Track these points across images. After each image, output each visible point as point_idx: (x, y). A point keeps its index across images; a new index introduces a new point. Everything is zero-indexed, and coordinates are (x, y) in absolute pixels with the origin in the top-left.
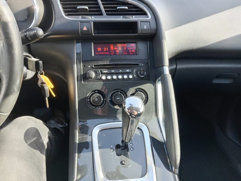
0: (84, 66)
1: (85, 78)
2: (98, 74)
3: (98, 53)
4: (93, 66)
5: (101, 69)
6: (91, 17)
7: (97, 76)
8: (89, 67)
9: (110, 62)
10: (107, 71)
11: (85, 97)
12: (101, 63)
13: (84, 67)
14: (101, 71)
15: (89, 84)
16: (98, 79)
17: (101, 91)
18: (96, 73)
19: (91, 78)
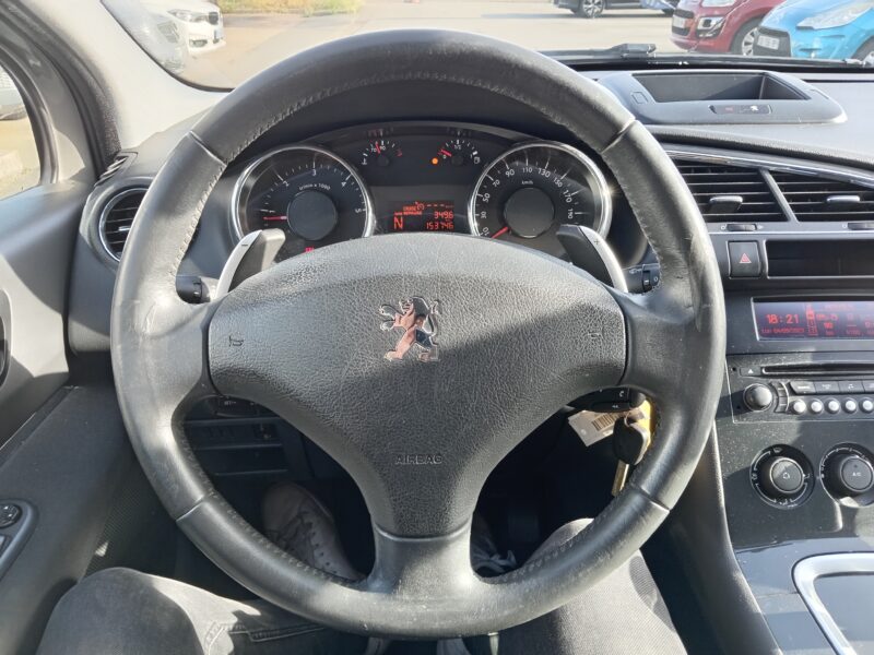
0: (734, 369)
1: (739, 407)
2: (780, 395)
3: (768, 331)
4: (763, 371)
5: (789, 381)
6: (753, 227)
7: (778, 399)
8: (751, 372)
9: (813, 359)
10: (808, 387)
11: (744, 466)
12: (785, 360)
13: (733, 373)
14: (789, 386)
15: (756, 426)
16: (783, 412)
17: (797, 450)
18: (773, 389)
19: (759, 407)
